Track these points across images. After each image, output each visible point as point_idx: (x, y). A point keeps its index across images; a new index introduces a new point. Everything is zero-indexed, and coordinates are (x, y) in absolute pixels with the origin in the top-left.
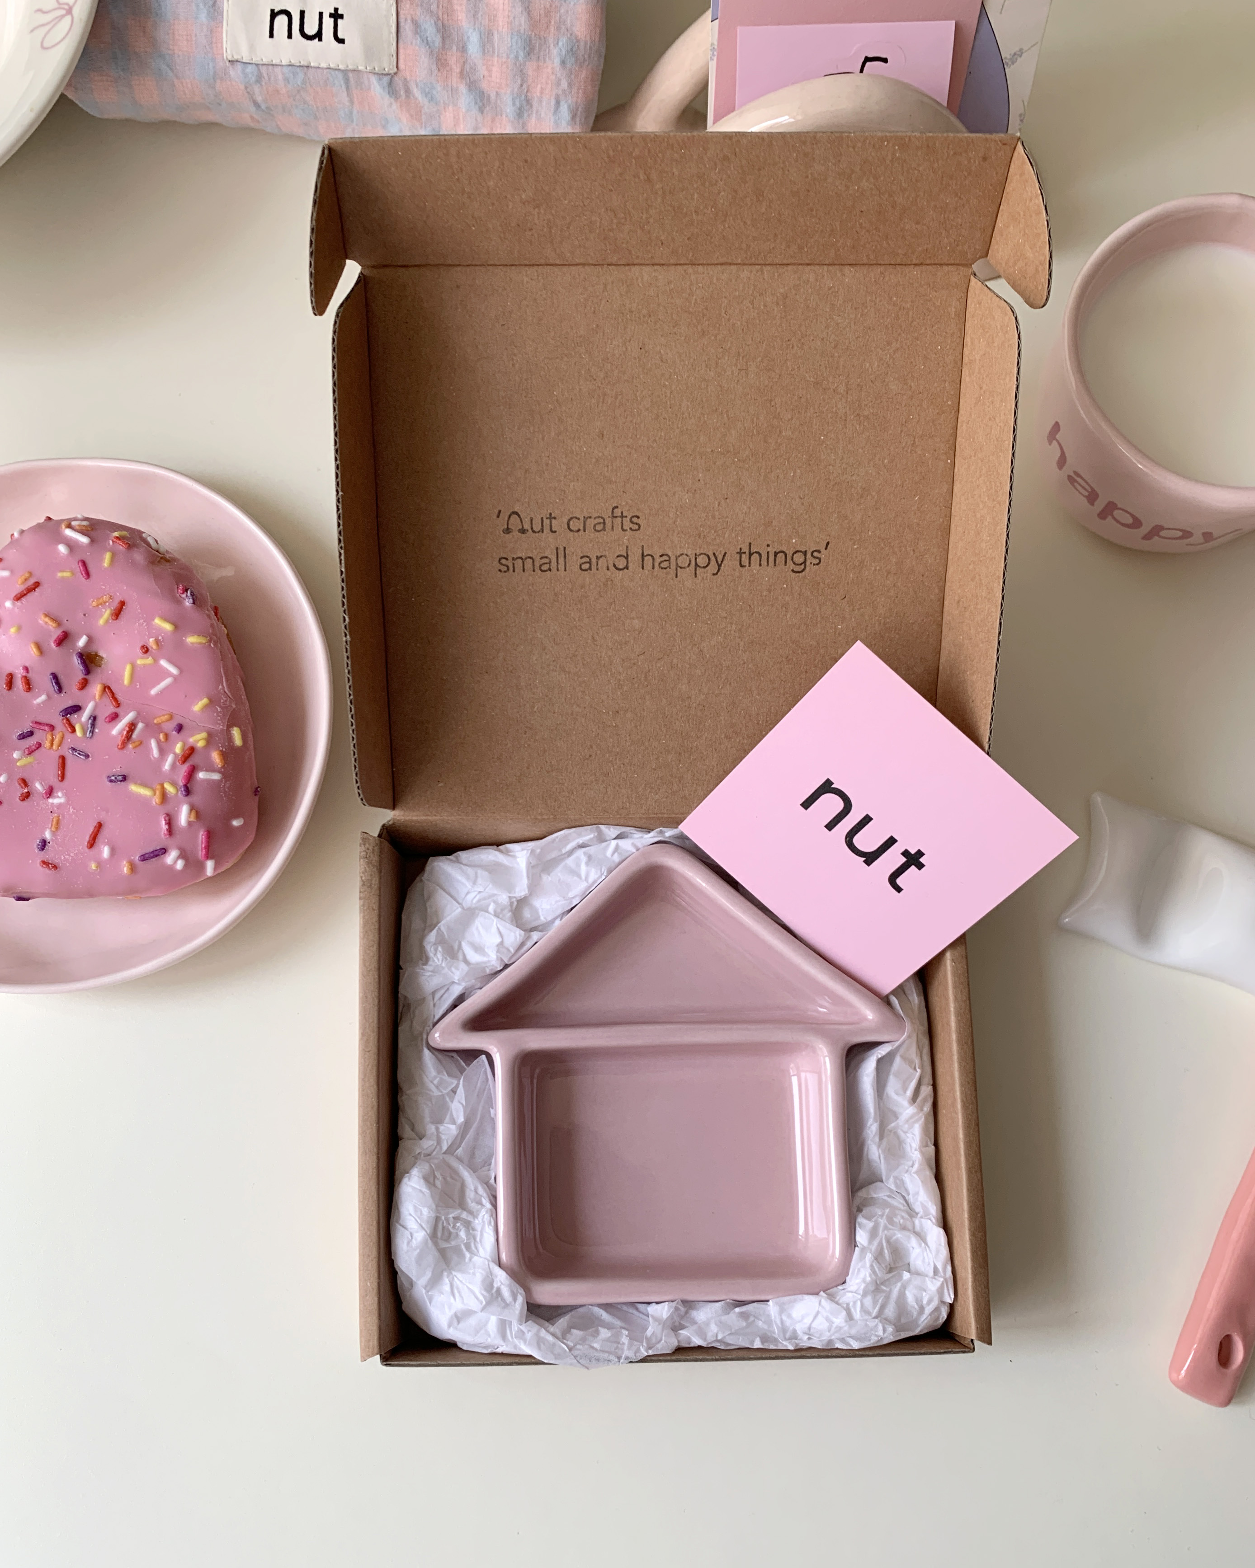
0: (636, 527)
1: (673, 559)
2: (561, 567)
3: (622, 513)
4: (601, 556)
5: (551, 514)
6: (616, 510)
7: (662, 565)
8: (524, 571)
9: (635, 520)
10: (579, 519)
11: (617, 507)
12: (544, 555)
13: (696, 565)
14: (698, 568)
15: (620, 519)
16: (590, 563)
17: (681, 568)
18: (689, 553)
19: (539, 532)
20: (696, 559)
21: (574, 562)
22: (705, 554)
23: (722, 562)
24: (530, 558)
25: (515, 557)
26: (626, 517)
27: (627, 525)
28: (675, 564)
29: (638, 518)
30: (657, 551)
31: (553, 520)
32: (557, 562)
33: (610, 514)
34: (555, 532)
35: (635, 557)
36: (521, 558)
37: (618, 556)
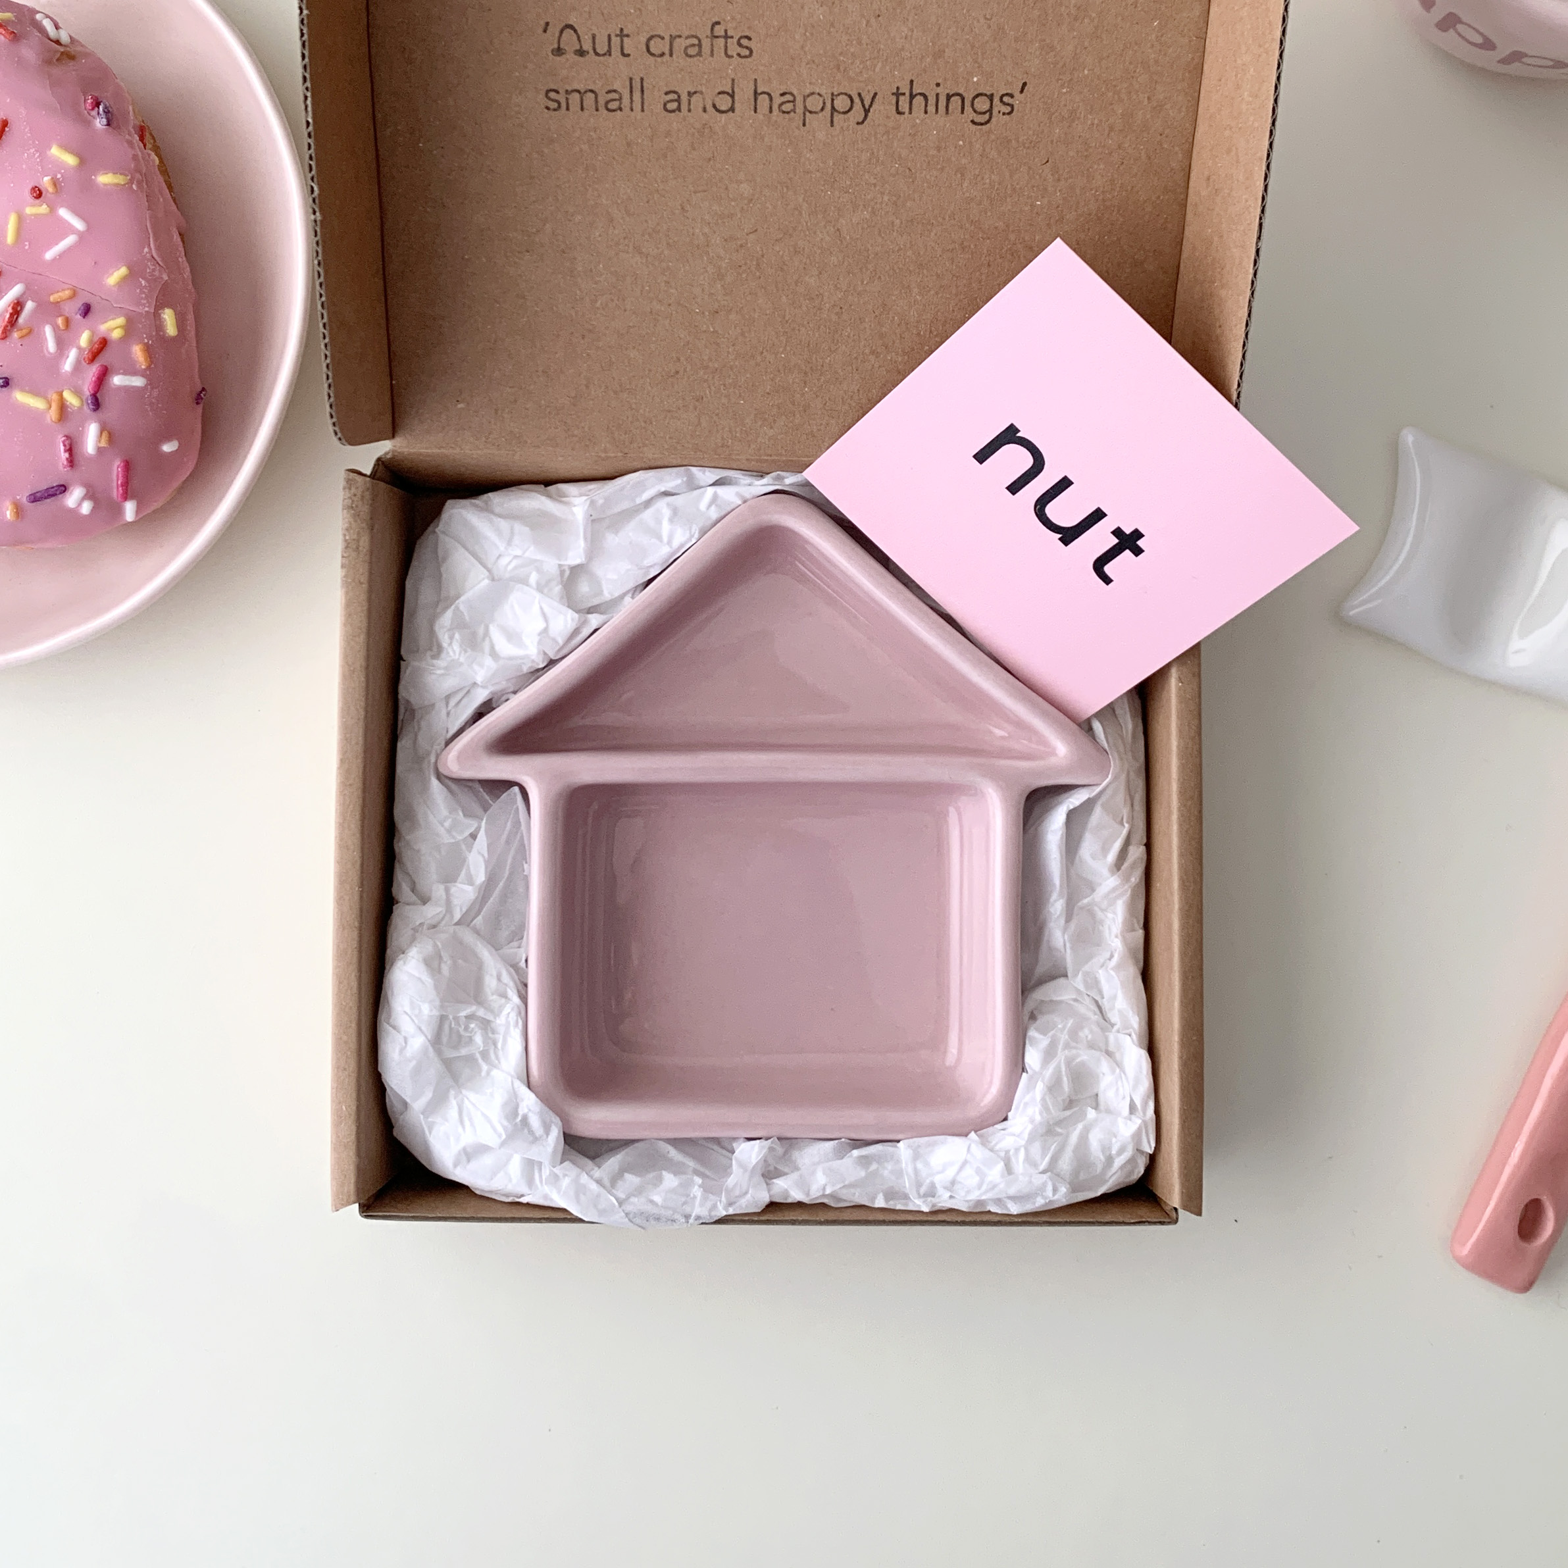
0: (747, 52)
1: (799, 99)
2: (637, 105)
3: (726, 31)
4: (695, 92)
5: (622, 30)
6: (717, 27)
7: (784, 108)
8: (582, 109)
9: (744, 42)
10: (663, 38)
11: (718, 23)
12: (611, 88)
13: (833, 107)
14: (835, 114)
15: (722, 41)
16: (678, 100)
17: (811, 112)
18: (823, 92)
19: (604, 55)
20: (833, 100)
21: (655, 99)
22: (846, 94)
23: (871, 106)
24: (592, 91)
25: (570, 89)
26: (732, 37)
27: (734, 49)
28: (802, 107)
29: (749, 39)
30: (776, 88)
31: (625, 39)
32: (631, 99)
33: (709, 33)
34: (629, 55)
35: (744, 94)
36: (578, 91)
37: (719, 93)
